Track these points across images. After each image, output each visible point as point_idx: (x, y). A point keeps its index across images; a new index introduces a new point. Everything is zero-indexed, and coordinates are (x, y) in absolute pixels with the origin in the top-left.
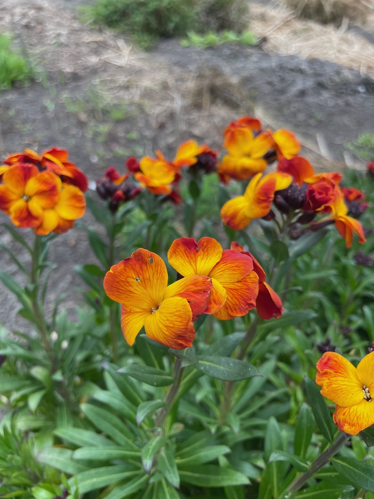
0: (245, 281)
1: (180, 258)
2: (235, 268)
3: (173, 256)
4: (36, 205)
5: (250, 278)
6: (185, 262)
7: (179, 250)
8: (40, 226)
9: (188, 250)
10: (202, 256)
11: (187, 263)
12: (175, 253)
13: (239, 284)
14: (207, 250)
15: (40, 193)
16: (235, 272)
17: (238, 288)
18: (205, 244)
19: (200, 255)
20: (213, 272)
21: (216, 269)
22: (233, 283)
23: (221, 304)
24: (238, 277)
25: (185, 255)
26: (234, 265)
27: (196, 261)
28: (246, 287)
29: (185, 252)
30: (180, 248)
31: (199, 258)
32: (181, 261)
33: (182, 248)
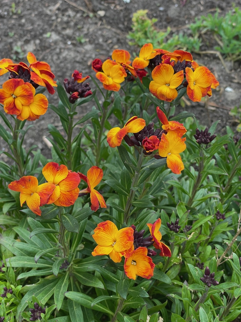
0: (71, 192)
1: (49, 172)
2: (68, 185)
3: (46, 170)
4: (19, 103)
5: (75, 191)
6: (51, 174)
7: (49, 168)
8: (20, 115)
9: (55, 168)
10: (59, 173)
11: (52, 175)
12: (47, 168)
13: (68, 193)
14: (62, 171)
15: (23, 96)
16: (67, 187)
17: (67, 194)
18: (62, 168)
19: (58, 173)
20: (60, 183)
21: (62, 182)
22: (65, 192)
23: (54, 200)
24: (68, 189)
25: (52, 170)
26: (69, 183)
27: (55, 175)
28: (71, 195)
29: (53, 169)
30: (50, 167)
31: (57, 174)
32: (49, 173)
33: (51, 167)
